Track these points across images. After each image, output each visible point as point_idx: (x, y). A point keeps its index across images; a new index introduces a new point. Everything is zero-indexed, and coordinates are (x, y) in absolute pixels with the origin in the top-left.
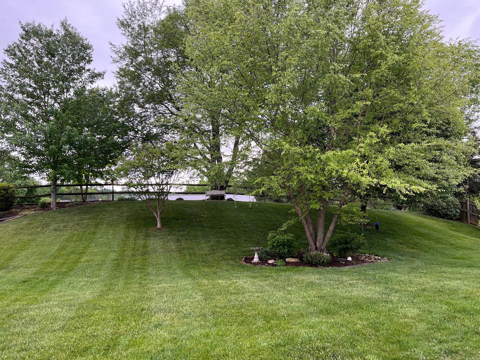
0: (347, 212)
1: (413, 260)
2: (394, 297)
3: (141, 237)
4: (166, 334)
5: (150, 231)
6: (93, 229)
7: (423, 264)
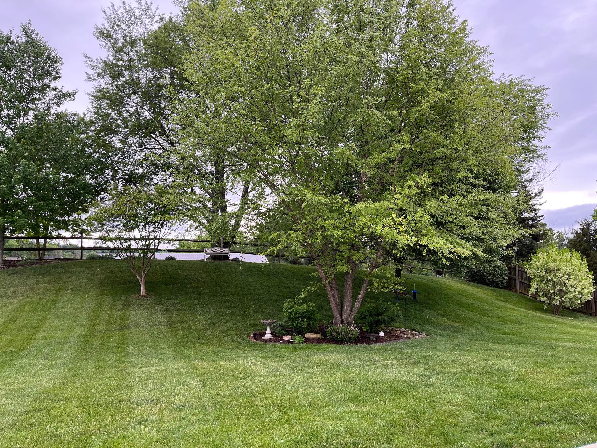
0: (379, 277)
1: (456, 336)
2: (435, 380)
3: (118, 307)
4: (153, 432)
5: (130, 299)
6: (53, 296)
7: (468, 340)
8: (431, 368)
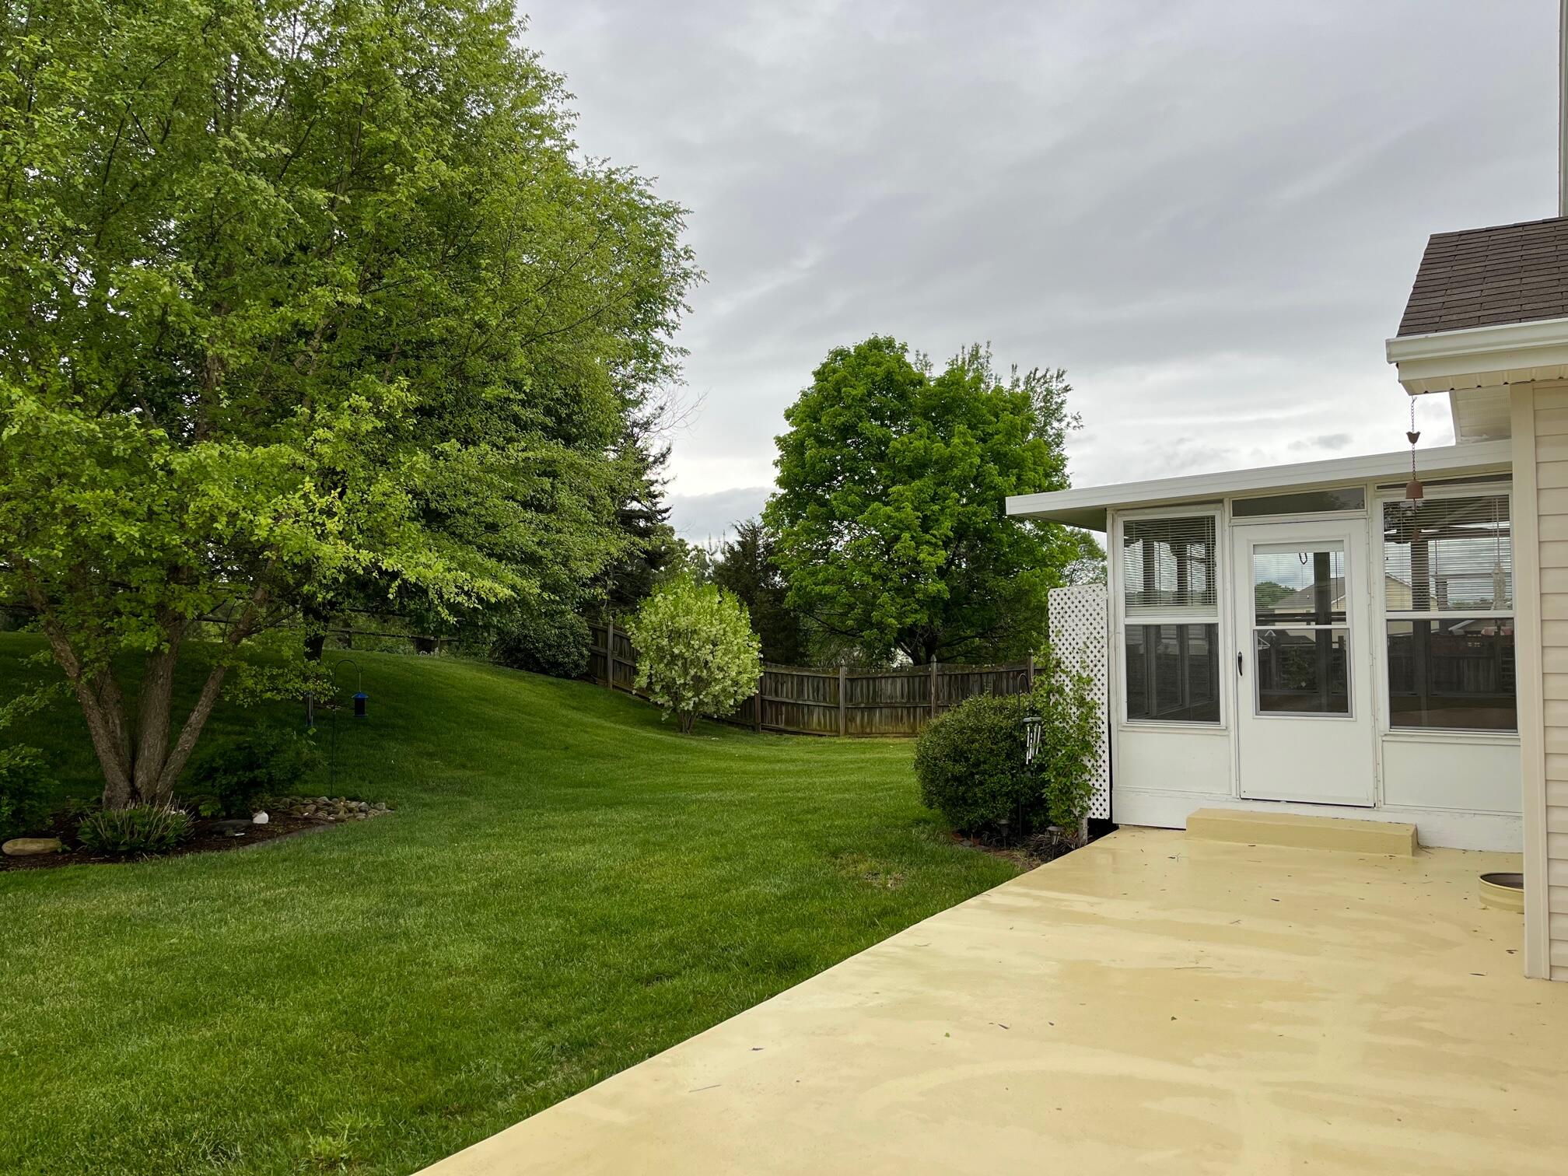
1: (465, 802)
7: (493, 810)
8: (402, 890)
